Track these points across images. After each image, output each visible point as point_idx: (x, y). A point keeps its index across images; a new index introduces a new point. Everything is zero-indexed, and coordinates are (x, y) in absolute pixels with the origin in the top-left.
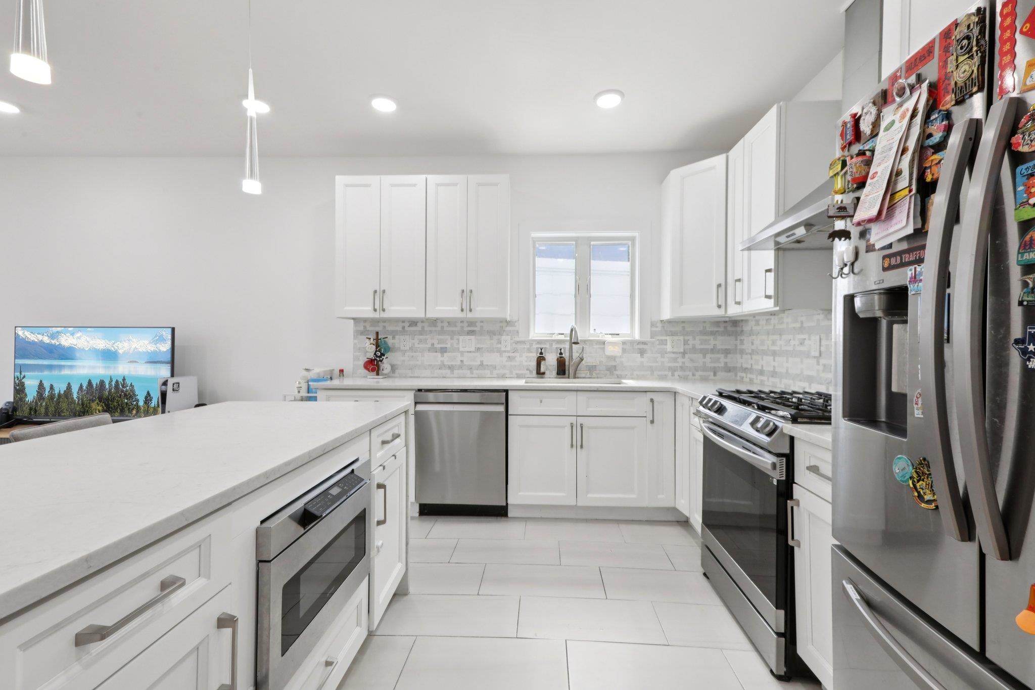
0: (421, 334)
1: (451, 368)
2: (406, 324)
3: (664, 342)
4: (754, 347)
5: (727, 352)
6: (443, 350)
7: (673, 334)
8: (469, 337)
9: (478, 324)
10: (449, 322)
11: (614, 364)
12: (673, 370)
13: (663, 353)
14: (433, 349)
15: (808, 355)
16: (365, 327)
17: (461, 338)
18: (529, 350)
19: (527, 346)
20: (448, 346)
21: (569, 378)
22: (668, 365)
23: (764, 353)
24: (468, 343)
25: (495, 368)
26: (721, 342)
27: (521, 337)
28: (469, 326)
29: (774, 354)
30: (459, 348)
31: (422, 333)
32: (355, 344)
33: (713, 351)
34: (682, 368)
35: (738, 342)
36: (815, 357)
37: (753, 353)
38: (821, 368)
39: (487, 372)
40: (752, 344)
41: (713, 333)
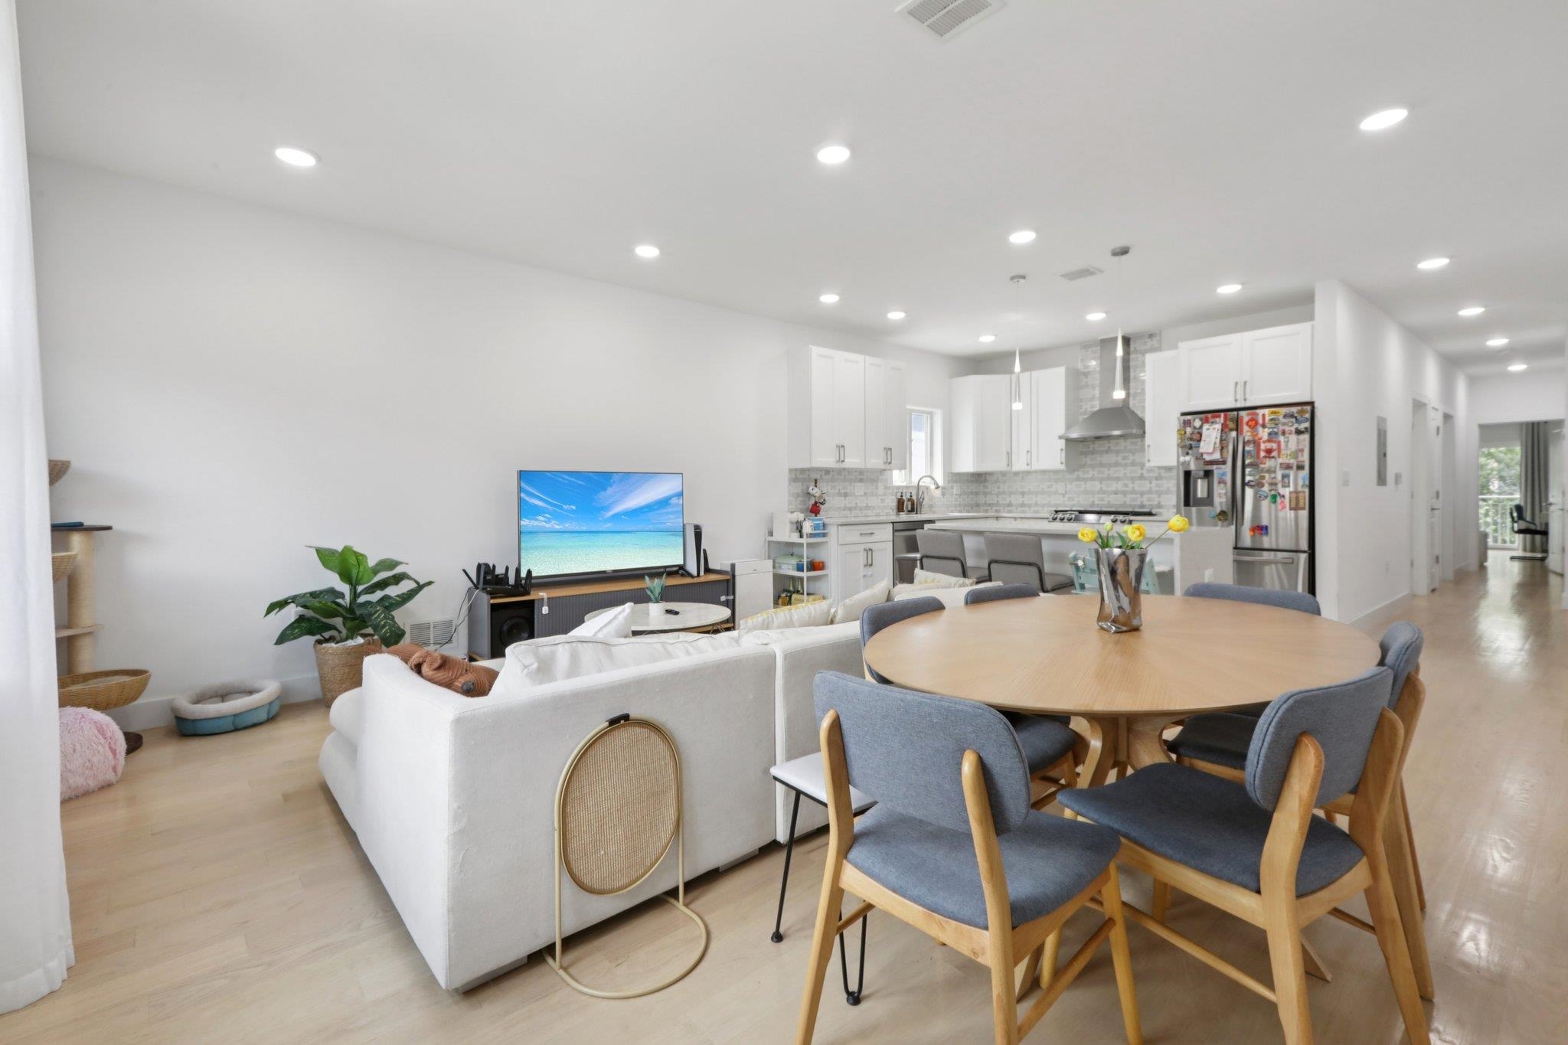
0: (832, 482)
1: (850, 509)
2: (823, 473)
3: (952, 487)
4: (1001, 490)
5: (977, 494)
6: (846, 495)
7: (956, 482)
8: (860, 484)
9: (865, 474)
10: (848, 472)
11: (931, 503)
12: (956, 506)
13: (952, 495)
14: (839, 494)
15: (1056, 493)
16: (796, 475)
17: (856, 484)
18: (892, 495)
19: (891, 491)
20: (848, 491)
21: (917, 513)
22: (954, 503)
23: (1011, 493)
24: (859, 489)
25: (874, 509)
26: (973, 487)
27: (889, 485)
28: (860, 475)
29: (1023, 494)
30: (854, 493)
31: (832, 480)
32: (789, 490)
33: (972, 493)
34: (960, 505)
35: (981, 488)
36: (1062, 494)
37: (998, 494)
38: (1066, 499)
39: (869, 512)
40: (999, 488)
41: (971, 481)
